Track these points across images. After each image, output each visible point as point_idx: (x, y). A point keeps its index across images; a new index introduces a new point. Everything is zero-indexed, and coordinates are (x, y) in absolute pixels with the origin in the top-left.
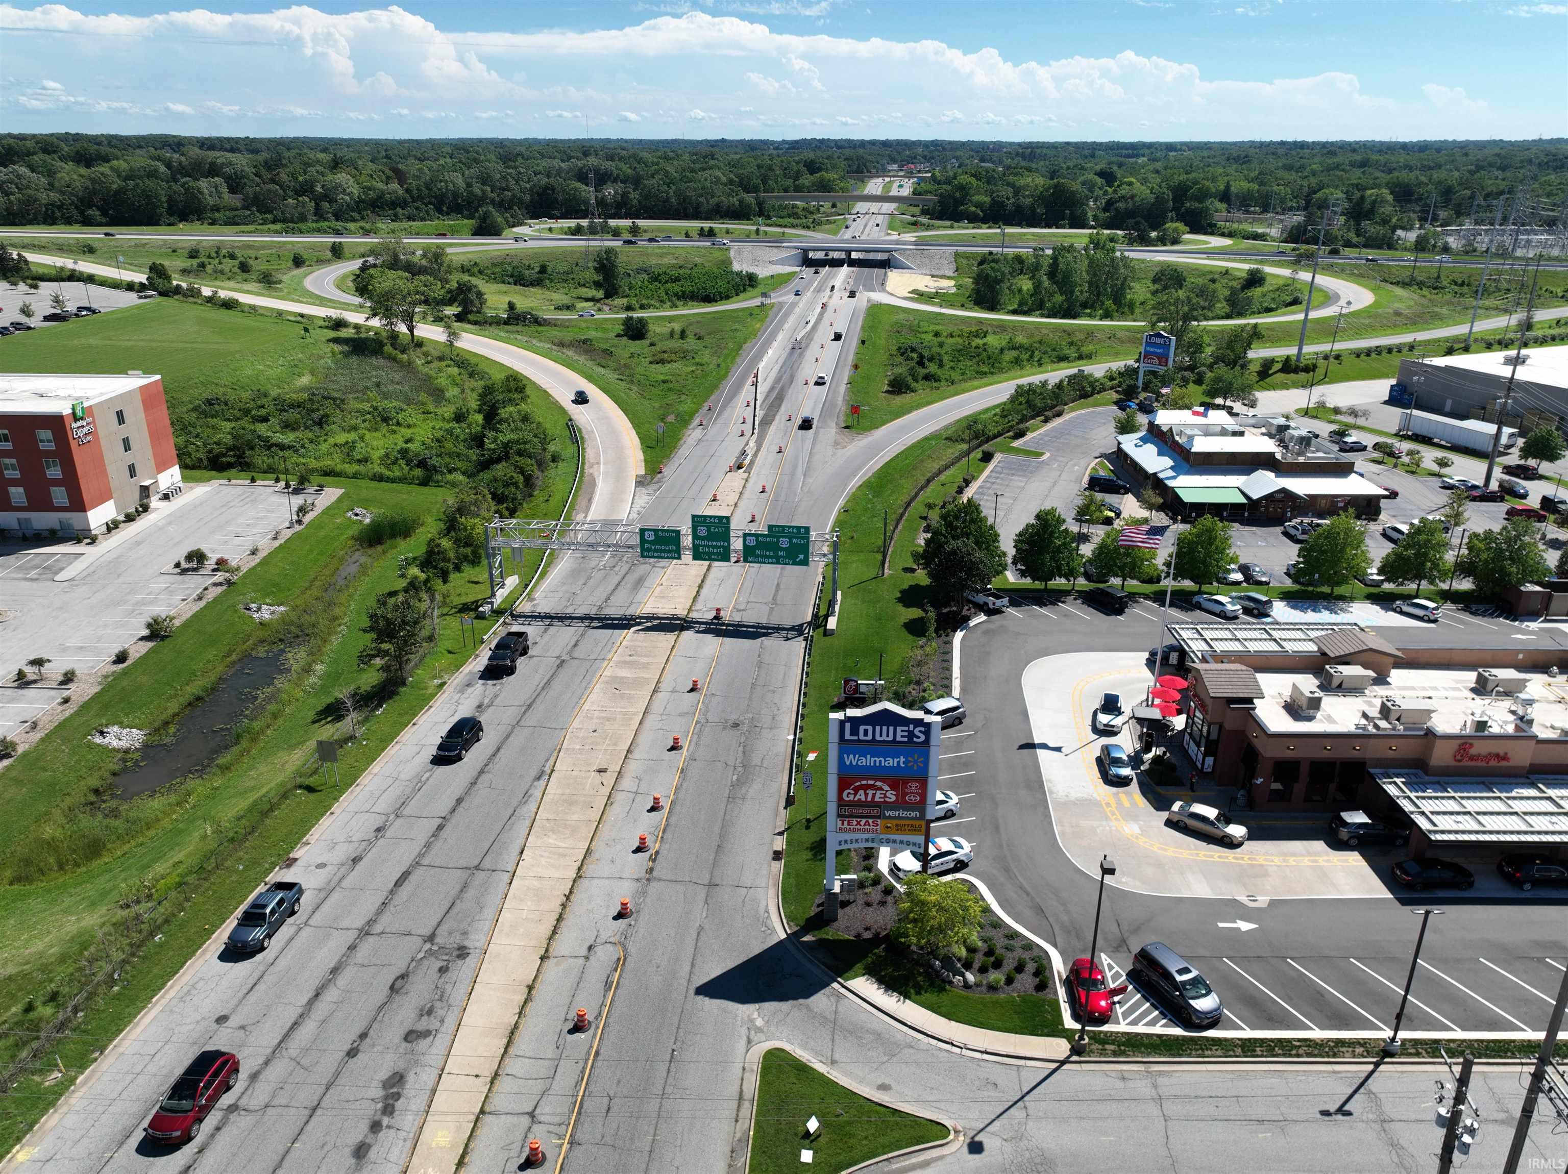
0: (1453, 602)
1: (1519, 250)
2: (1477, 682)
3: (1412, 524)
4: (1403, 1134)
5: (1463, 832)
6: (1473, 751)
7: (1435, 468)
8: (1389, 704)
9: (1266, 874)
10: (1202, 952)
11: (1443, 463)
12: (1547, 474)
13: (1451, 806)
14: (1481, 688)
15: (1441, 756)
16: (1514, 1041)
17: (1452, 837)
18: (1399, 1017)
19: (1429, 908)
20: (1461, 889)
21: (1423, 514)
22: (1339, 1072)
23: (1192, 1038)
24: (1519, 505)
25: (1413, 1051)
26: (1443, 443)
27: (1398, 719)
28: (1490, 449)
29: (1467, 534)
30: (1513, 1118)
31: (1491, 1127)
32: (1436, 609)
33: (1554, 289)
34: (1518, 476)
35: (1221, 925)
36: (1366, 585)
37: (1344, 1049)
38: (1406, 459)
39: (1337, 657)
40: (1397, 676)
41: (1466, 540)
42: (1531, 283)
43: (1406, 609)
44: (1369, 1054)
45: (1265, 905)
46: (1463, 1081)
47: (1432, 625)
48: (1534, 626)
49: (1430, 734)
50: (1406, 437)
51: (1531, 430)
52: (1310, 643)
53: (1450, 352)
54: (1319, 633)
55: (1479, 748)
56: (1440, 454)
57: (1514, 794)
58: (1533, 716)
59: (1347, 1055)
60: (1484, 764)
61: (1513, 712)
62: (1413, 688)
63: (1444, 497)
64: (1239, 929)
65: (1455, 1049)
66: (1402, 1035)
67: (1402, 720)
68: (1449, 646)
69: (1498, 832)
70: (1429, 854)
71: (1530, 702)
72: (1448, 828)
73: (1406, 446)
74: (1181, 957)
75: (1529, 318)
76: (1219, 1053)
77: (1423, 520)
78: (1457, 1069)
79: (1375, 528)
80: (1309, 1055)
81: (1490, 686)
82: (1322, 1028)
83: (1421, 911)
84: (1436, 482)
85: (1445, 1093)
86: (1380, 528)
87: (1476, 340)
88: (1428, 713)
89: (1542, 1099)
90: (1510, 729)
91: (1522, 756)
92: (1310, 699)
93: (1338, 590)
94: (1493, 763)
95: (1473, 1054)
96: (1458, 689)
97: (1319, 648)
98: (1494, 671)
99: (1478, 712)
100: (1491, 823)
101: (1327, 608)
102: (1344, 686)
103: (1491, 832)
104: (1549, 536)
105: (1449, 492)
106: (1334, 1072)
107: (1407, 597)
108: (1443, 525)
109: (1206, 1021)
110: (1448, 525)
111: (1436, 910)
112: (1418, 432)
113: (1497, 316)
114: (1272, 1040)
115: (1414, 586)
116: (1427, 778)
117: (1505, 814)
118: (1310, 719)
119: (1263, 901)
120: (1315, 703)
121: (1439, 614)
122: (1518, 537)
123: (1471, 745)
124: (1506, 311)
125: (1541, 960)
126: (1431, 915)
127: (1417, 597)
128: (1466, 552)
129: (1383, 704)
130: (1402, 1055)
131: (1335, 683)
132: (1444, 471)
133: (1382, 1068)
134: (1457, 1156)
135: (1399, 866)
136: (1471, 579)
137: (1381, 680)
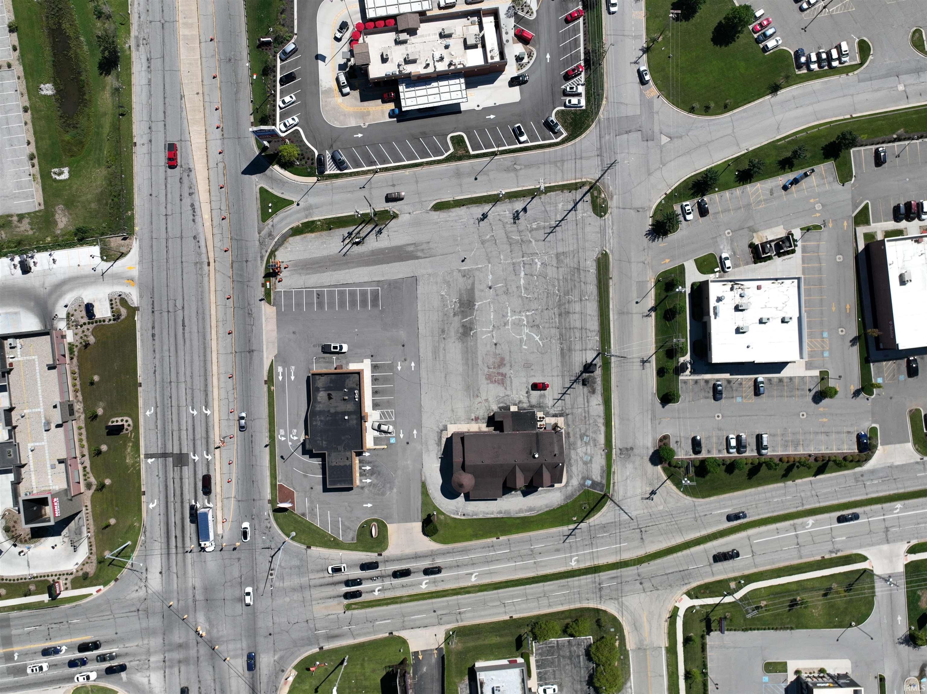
23: (341, 173)
35: (354, 136)
45: (366, 127)
59: (369, 173)
64: (359, 137)
76: (347, 176)
80: (362, 174)
106: (366, 178)
114: (356, 171)
119: (366, 125)
133: (375, 175)
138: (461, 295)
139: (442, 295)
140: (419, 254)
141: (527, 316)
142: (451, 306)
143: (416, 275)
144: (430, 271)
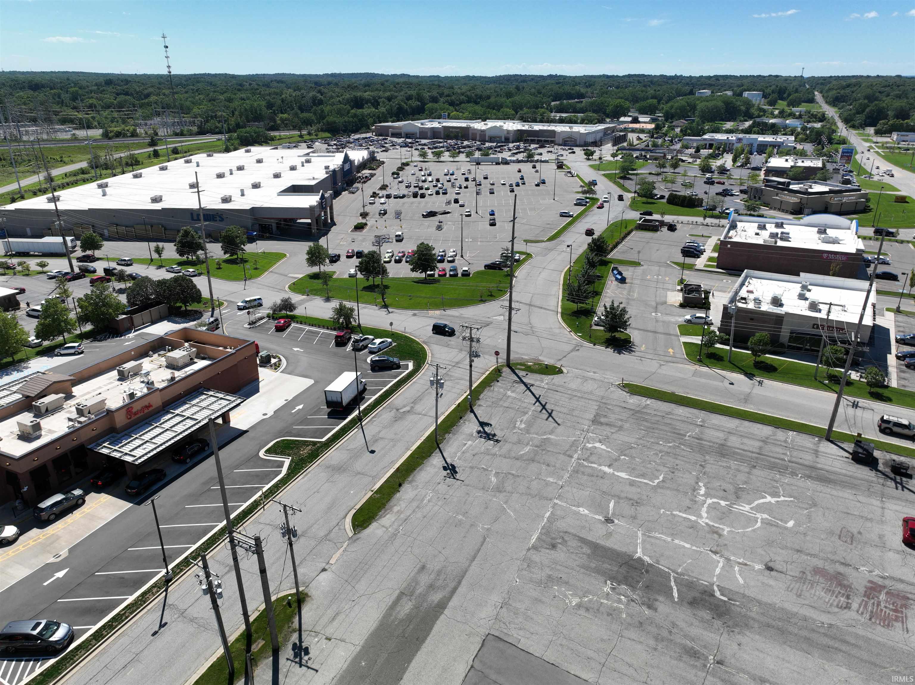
0: (87, 339)
1: (24, 137)
2: (119, 375)
3: (42, 304)
4: (193, 612)
5: (149, 452)
6: (134, 410)
7: (39, 269)
8: (80, 407)
9: (58, 538)
10: (42, 607)
11: (43, 265)
12: (100, 257)
13: (138, 442)
14: (123, 377)
15: (120, 420)
16: (216, 533)
17: (145, 458)
18: (165, 560)
19: (152, 498)
20: (161, 480)
21: (46, 297)
22: (151, 608)
23: (62, 659)
24: (94, 276)
25: (179, 570)
26: (36, 253)
27: (89, 413)
28: (65, 251)
29: (75, 300)
30: (231, 566)
31: (226, 577)
32: (80, 345)
33: (55, 157)
34: (86, 262)
35: (45, 584)
36: (32, 348)
37: (148, 596)
38: (19, 268)
39: (36, 395)
40: (76, 390)
41: (76, 304)
42: (40, 155)
43: (63, 352)
44: (160, 588)
45: (67, 554)
46: (205, 567)
47: (82, 355)
48: (131, 335)
49: (109, 412)
50: (12, 256)
51: (81, 235)
52: (15, 394)
53: (13, 201)
54: (18, 387)
55: (136, 407)
56: (38, 260)
57: (162, 421)
58: (152, 380)
59: (150, 597)
60: (142, 414)
61: (143, 382)
62: (89, 393)
63: (53, 284)
64: (58, 578)
65: (195, 555)
66: (170, 567)
67: (92, 412)
68: (96, 362)
69: (164, 443)
70: (139, 472)
71: (147, 374)
72: (141, 454)
73: (15, 261)
74: (30, 619)
75: (49, 175)
76: (83, 652)
77: (47, 300)
78: (200, 564)
79: (21, 314)
80: (131, 613)
81: (126, 375)
82: (131, 595)
83: (149, 501)
84: (44, 277)
85: (201, 578)
86: (24, 312)
87: (25, 191)
88: (103, 402)
89: (238, 549)
90: (145, 391)
91: (157, 401)
92: (33, 426)
93: (17, 357)
94: (146, 411)
95: (203, 552)
96: (111, 383)
97: (23, 395)
98: (124, 366)
99: (127, 390)
100: (159, 440)
101: (15, 370)
102: (49, 409)
103: (161, 445)
104: (117, 288)
105: (54, 280)
106: (149, 610)
107: (60, 346)
108: (60, 300)
109: (66, 643)
110: (63, 298)
111: (155, 497)
112: (18, 251)
113: (31, 176)
114: (109, 621)
115: (61, 338)
116: (119, 436)
117: (163, 432)
118: (39, 437)
119: (64, 553)
120: (37, 427)
121: (82, 347)
122: (101, 293)
123: (132, 408)
124: (34, 172)
125: (209, 490)
126: (155, 501)
127: (66, 343)
128: (80, 310)
129: (77, 408)
130: (175, 576)
131: (43, 410)
132: (45, 269)
133: (169, 589)
134: (219, 602)
135: (128, 487)
136: (89, 323)
137: (69, 396)
138: (598, 571)
139: (579, 606)
140: (436, 597)
141: (707, 495)
142: (620, 601)
143: (483, 631)
144: (496, 598)
